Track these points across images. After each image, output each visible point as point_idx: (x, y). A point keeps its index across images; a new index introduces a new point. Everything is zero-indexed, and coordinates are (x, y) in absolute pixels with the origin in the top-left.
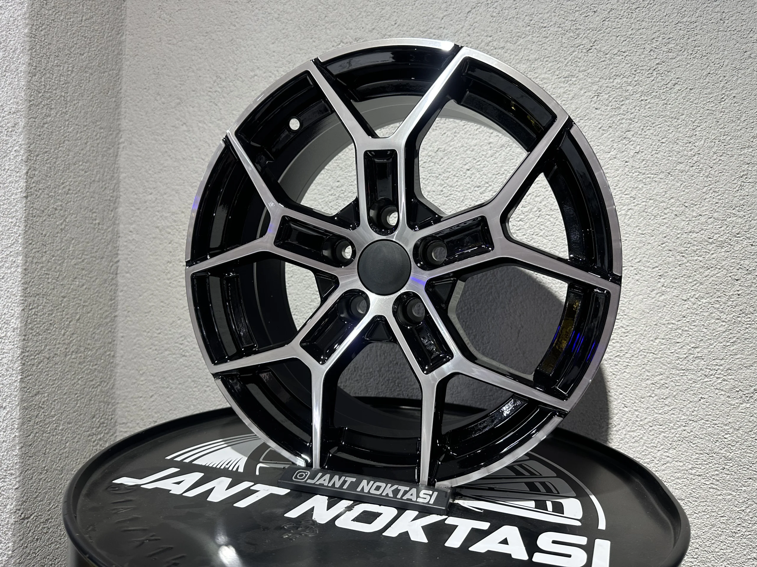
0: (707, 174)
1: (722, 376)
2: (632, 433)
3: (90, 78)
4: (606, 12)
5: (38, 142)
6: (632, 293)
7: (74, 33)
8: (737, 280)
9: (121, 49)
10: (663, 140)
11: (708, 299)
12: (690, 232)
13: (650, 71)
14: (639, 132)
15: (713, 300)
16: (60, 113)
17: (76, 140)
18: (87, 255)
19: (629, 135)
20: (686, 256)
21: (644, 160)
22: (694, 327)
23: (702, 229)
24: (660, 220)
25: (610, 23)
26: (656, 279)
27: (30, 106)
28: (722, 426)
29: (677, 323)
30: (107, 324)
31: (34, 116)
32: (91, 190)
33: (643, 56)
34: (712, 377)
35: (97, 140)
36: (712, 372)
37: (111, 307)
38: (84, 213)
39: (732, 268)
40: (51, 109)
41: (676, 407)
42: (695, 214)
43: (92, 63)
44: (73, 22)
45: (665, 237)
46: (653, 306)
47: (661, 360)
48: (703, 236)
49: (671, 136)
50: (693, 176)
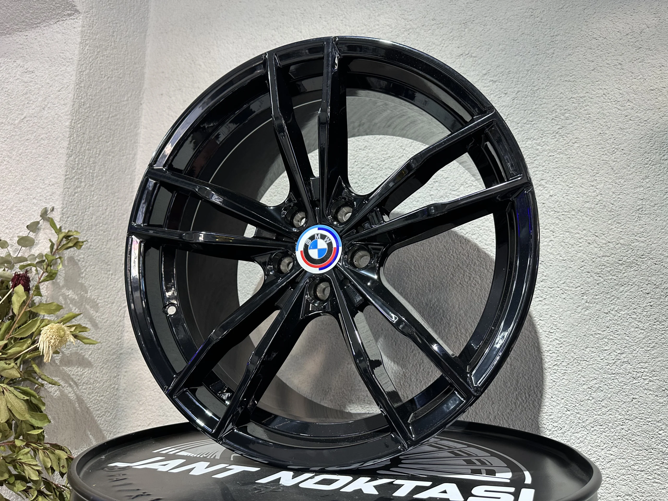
0: (609, 210)
1: (648, 377)
2: (576, 435)
3: (112, 160)
4: (514, 94)
5: (70, 207)
6: (561, 310)
7: (102, 127)
8: (648, 294)
9: (137, 139)
10: (571, 186)
11: (626, 311)
12: (603, 256)
13: (554, 134)
14: (551, 180)
15: (630, 311)
16: (88, 185)
17: (98, 207)
18: (101, 300)
19: (543, 182)
20: (602, 276)
21: (557, 201)
22: (618, 336)
23: (612, 254)
24: (576, 248)
25: (518, 101)
26: (580, 296)
27: (66, 179)
28: (655, 423)
29: (602, 333)
30: (114, 360)
31: (68, 187)
32: (108, 246)
33: (547, 123)
34: (639, 379)
35: (115, 207)
36: (638, 375)
37: (117, 345)
38: (101, 265)
39: (642, 284)
40: (81, 182)
41: (612, 407)
42: (604, 242)
43: (114, 148)
44: (102, 118)
45: (583, 261)
46: (580, 320)
47: (593, 366)
48: (614, 259)
49: (576, 181)
50: (599, 212)
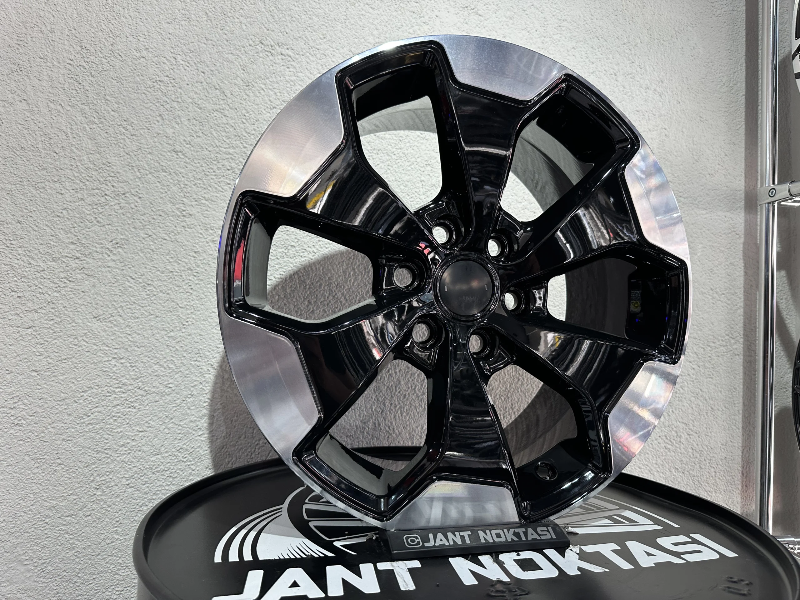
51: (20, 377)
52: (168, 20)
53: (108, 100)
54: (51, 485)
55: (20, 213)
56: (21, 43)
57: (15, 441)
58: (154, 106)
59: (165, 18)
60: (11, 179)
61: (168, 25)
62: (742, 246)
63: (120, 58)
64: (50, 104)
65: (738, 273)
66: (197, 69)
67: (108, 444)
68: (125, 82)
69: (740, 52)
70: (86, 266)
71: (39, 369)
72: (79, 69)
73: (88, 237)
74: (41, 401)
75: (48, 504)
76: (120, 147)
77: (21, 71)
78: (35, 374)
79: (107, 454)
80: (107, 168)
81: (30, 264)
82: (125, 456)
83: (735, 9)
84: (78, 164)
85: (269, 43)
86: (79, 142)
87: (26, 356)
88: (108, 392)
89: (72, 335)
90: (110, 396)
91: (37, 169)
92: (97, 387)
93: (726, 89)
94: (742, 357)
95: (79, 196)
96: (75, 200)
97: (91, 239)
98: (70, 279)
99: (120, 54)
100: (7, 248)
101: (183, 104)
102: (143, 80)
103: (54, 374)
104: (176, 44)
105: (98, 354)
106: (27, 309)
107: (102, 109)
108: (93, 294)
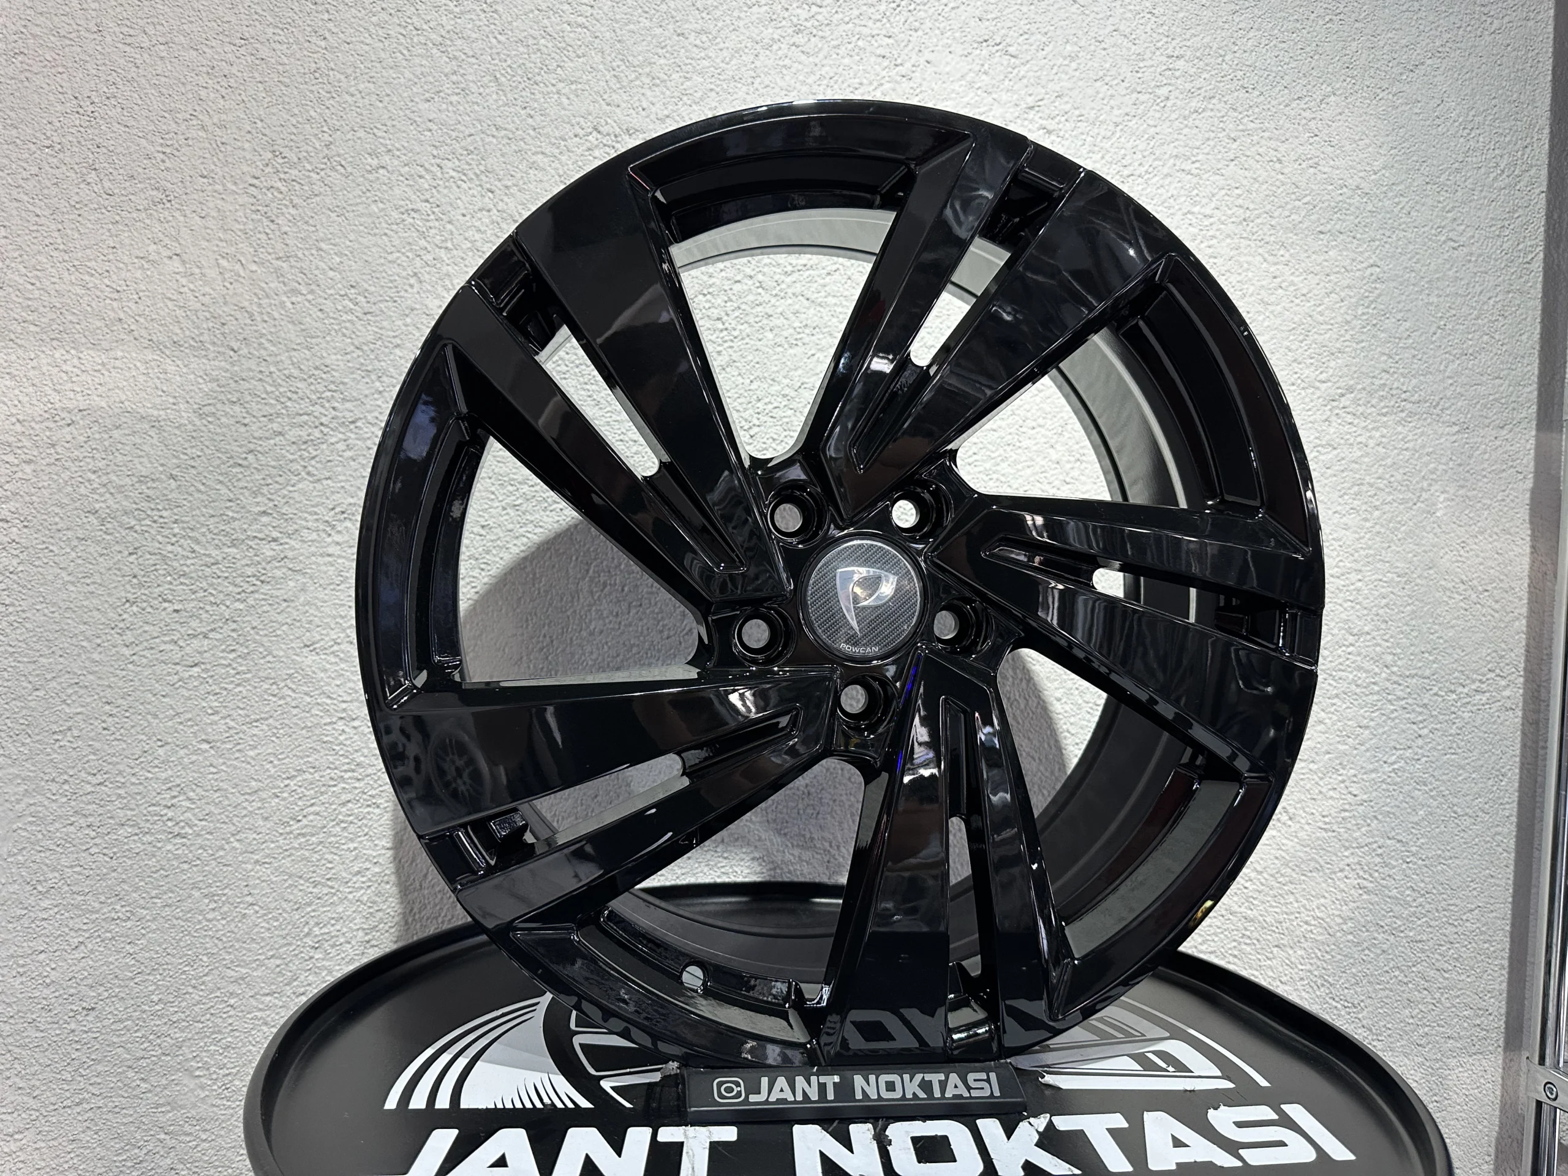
51: (182, 752)
52: (427, 95)
53: (321, 250)
54: (238, 941)
55: (175, 461)
56: (168, 150)
57: (175, 863)
58: (404, 258)
59: (421, 90)
60: (158, 401)
61: (427, 105)
62: (1528, 495)
63: (342, 170)
64: (221, 261)
65: (1518, 550)
66: (480, 185)
67: (333, 871)
68: (352, 214)
69: (1539, 104)
70: (290, 554)
71: (211, 738)
72: (270, 195)
73: (292, 502)
74: (217, 794)
75: (233, 973)
76: (344, 335)
77: (169, 201)
78: (205, 746)
79: (332, 888)
80: (324, 376)
81: (194, 552)
82: (362, 891)
83: (1532, 15)
84: (272, 369)
85: (611, 130)
86: (273, 330)
87: (190, 716)
88: (332, 779)
89: (267, 678)
90: (335, 786)
91: (201, 381)
92: (312, 770)
93: (1507, 181)
94: (1520, 714)
95: (275, 426)
96: (267, 434)
97: (298, 506)
98: (262, 578)
99: (343, 163)
100: (154, 525)
101: (455, 252)
102: (383, 209)
103: (239, 747)
104: (441, 139)
105: (314, 711)
106: (190, 632)
107: (313, 267)
108: (304, 606)
